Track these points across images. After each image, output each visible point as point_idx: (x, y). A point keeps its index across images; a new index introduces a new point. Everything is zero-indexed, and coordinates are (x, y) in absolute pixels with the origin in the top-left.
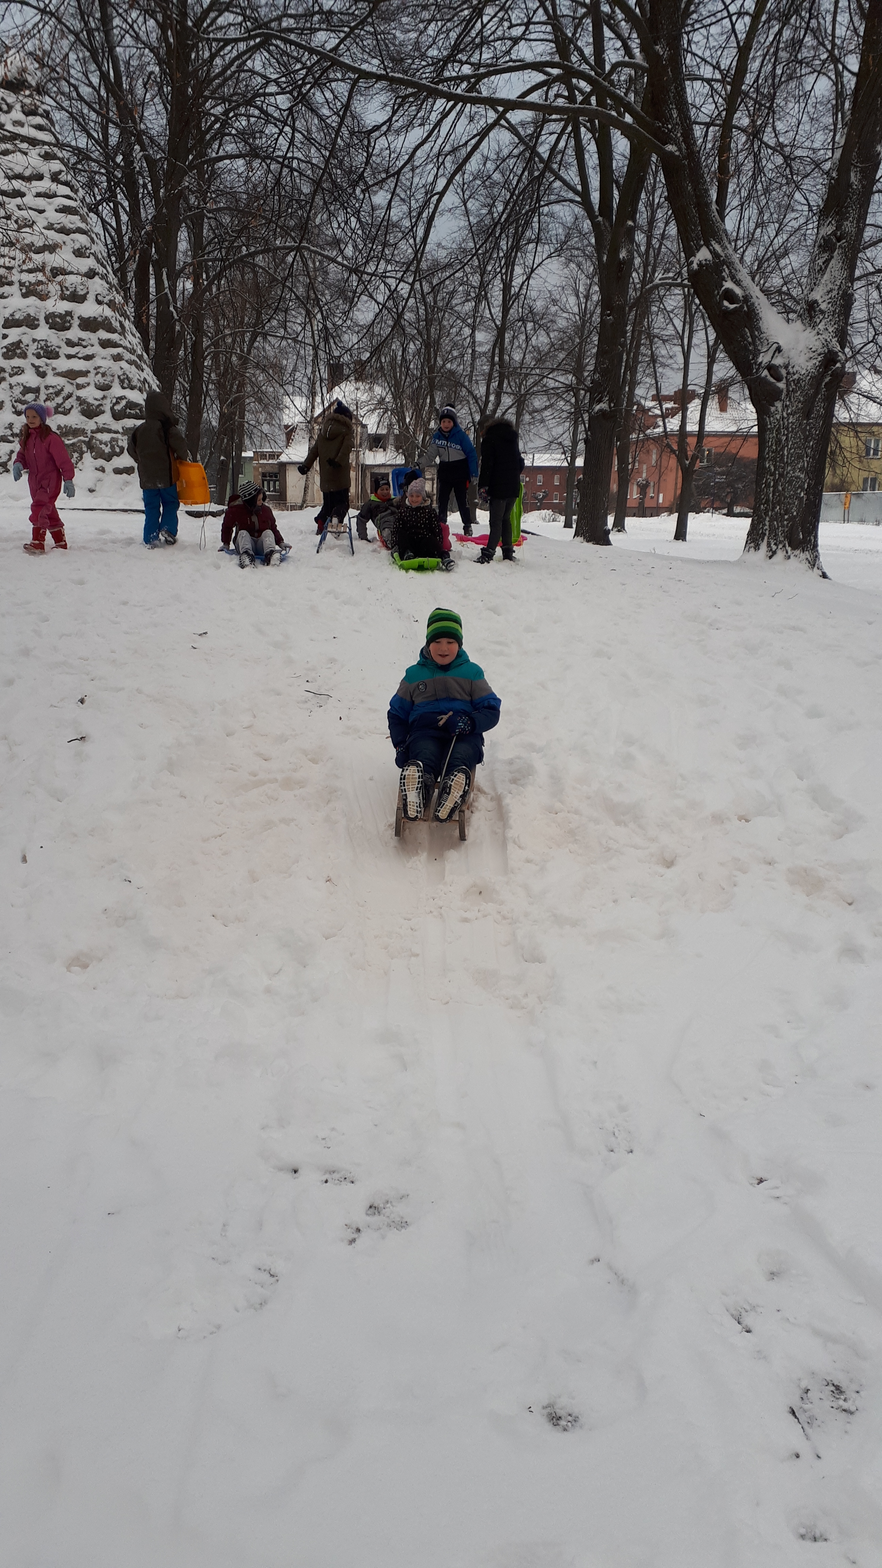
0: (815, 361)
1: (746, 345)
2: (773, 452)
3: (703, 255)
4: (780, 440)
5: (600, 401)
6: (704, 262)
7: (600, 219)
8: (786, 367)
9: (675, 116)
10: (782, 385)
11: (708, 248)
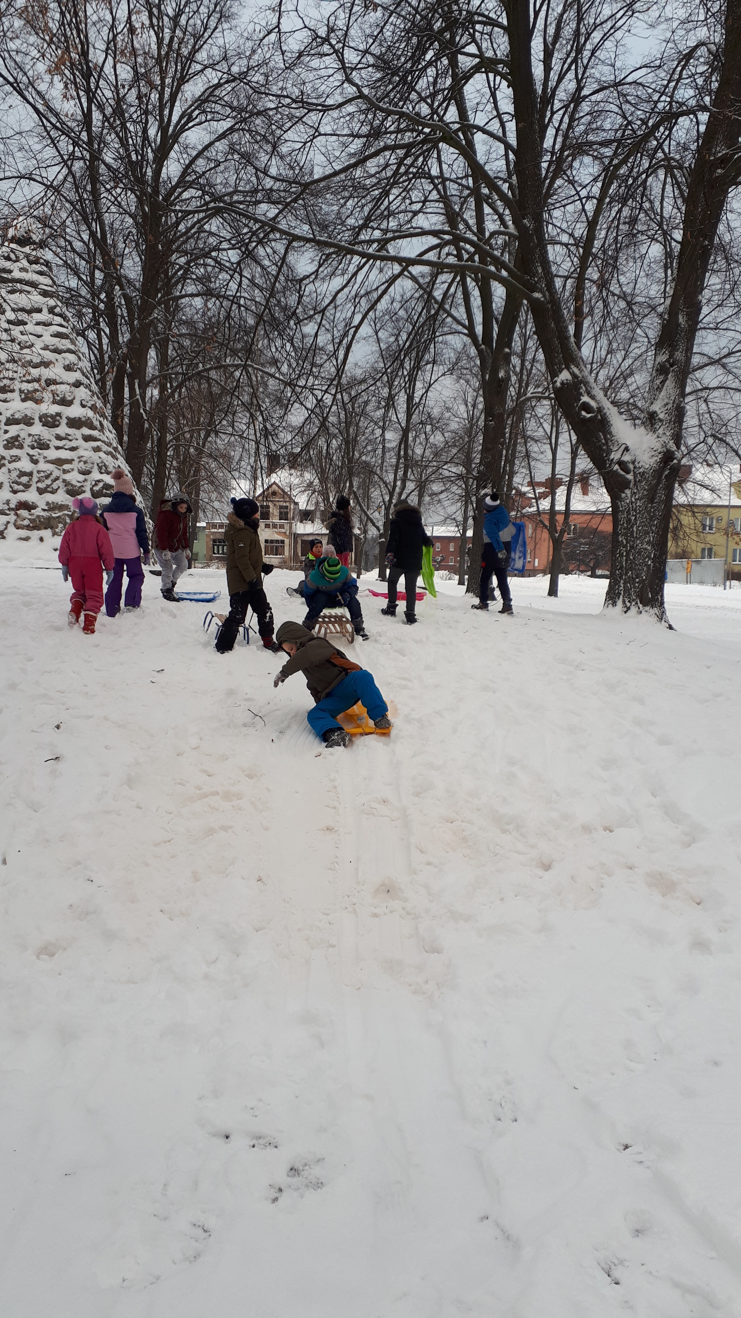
0: (656, 458)
1: (600, 446)
2: (624, 529)
3: (565, 376)
4: (630, 520)
5: (485, 487)
6: (565, 382)
7: (483, 347)
8: (633, 462)
9: (540, 271)
10: (630, 477)
11: (568, 370)
